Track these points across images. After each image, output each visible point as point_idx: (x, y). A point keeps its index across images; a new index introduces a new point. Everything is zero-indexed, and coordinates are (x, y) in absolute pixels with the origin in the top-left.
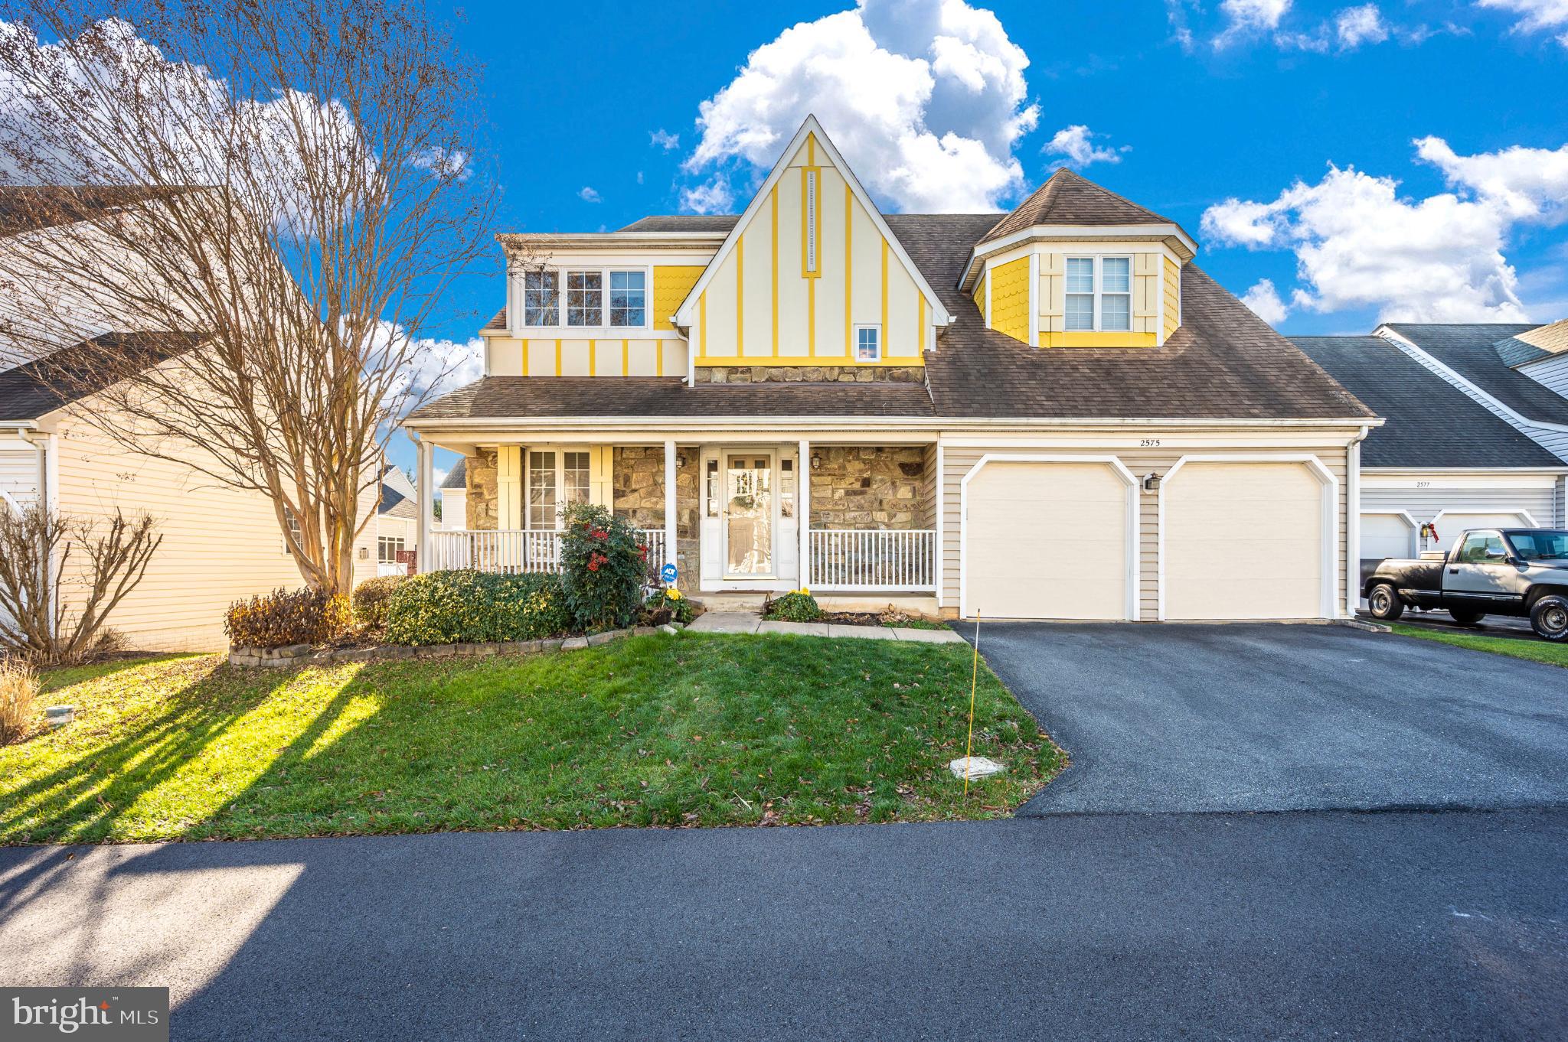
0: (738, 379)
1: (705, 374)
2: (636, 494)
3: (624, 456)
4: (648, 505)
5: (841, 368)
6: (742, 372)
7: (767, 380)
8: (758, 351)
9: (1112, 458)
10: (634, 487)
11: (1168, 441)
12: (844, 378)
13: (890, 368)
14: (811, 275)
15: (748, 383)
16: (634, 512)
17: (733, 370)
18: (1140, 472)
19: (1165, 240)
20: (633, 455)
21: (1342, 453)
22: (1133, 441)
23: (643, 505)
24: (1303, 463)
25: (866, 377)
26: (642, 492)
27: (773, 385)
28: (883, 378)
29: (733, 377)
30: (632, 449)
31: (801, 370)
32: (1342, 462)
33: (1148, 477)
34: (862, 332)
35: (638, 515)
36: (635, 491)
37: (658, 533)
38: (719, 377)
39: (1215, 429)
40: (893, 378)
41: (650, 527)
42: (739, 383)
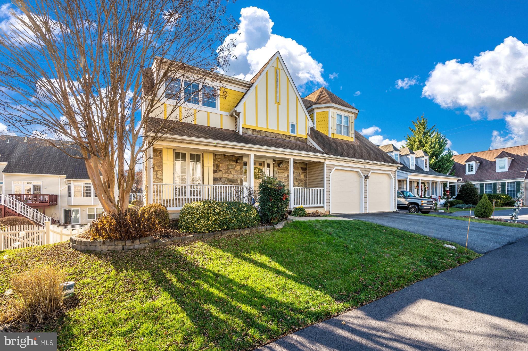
0: (256, 134)
1: (245, 130)
2: (221, 172)
3: (216, 157)
4: (225, 176)
5: (286, 135)
6: (257, 132)
7: (265, 136)
8: (262, 126)
9: (359, 170)
10: (220, 169)
11: (369, 167)
12: (287, 139)
13: (298, 138)
14: (278, 103)
15: (259, 136)
16: (220, 179)
17: (254, 131)
18: (364, 174)
19: (355, 114)
20: (220, 157)
21: (394, 172)
22: (362, 166)
23: (224, 176)
24: (388, 174)
25: (292, 139)
26: (223, 171)
27: (267, 138)
28: (297, 140)
29: (254, 133)
30: (219, 155)
31: (275, 134)
32: (394, 174)
33: (366, 176)
34: (292, 125)
35: (222, 180)
36: (220, 171)
37: (229, 187)
38: (250, 132)
39: (378, 164)
40: (299, 141)
41: (226, 184)
42: (256, 135)
